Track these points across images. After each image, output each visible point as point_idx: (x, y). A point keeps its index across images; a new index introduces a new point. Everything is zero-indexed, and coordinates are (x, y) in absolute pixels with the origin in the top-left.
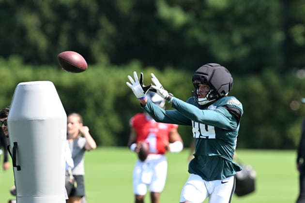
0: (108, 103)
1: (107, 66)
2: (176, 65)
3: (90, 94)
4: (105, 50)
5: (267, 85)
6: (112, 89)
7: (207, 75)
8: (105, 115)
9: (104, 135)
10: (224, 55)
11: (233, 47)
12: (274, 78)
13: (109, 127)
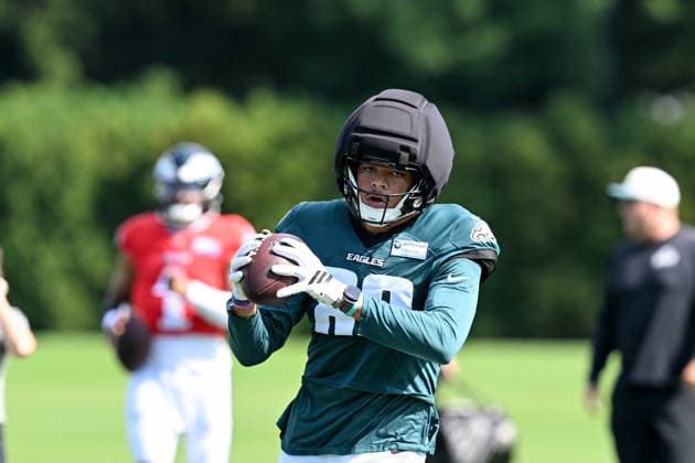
0: (77, 201)
1: (72, 86)
2: (285, 83)
3: (21, 172)
4: (67, 39)
5: (561, 143)
6: (88, 158)
7: (415, 140)
8: (68, 237)
9: (65, 297)
10: (430, 52)
11: (456, 28)
12: (582, 124)
13: (78, 274)
